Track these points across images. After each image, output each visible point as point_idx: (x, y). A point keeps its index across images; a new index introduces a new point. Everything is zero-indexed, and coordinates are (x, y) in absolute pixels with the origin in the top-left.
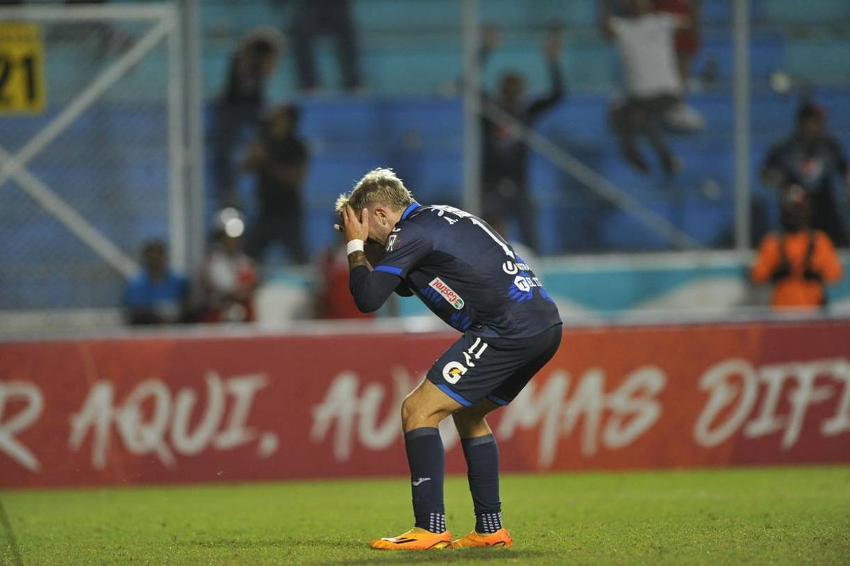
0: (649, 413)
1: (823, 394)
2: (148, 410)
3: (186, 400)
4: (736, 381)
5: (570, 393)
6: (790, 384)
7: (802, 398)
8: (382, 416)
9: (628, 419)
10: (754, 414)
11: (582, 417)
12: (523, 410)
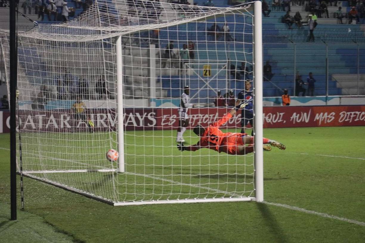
0: (333, 118)
1: (354, 116)
2: (269, 117)
3: (274, 115)
4: (344, 114)
5: (323, 116)
6: (351, 114)
7: (352, 116)
8: (299, 118)
9: (331, 118)
10: (346, 119)
11: (325, 118)
12: (317, 117)
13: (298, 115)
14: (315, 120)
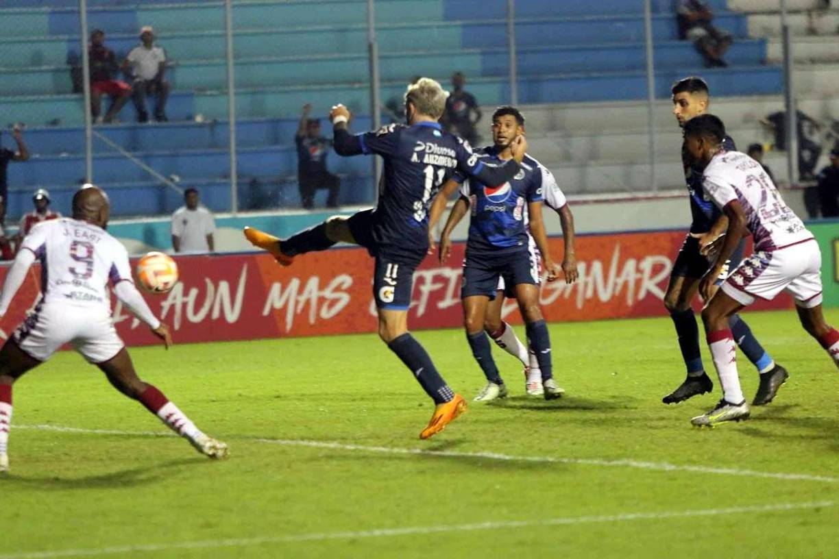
0: (345, 299)
1: (438, 286)
5: (301, 290)
6: (421, 281)
7: (427, 288)
8: (199, 305)
9: (334, 302)
11: (308, 302)
12: (275, 298)
13: (194, 292)
14: (266, 312)
